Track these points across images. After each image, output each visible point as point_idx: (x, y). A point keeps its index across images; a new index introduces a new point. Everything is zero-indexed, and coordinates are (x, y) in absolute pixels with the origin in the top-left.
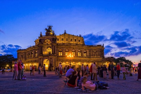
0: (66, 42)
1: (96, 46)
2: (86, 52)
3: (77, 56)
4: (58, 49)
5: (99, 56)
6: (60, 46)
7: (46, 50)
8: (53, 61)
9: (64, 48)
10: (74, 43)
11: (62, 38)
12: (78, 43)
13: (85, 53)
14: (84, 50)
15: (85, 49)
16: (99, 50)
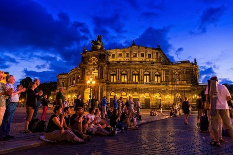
0: (125, 59)
1: (178, 64)
3: (141, 81)
4: (109, 71)
5: (185, 82)
6: (113, 66)
7: (91, 73)
8: (98, 91)
9: (119, 68)
10: (141, 59)
11: (120, 53)
12: (148, 60)
13: (159, 77)
14: (154, 71)
15: (158, 70)
16: (185, 70)
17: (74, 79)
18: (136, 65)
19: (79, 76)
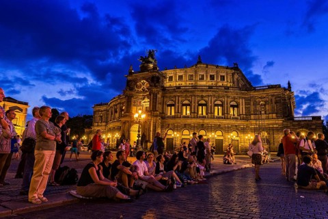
0: (188, 83)
1: (264, 90)
2: (237, 106)
3: (210, 115)
4: (165, 100)
5: (274, 115)
6: (170, 93)
7: (140, 102)
8: (149, 128)
9: (179, 96)
10: (210, 84)
11: (181, 74)
12: (220, 84)
13: (236, 109)
14: (229, 100)
15: (234, 98)
16: (273, 98)
17: (116, 112)
18: (202, 91)
19: (124, 108)
